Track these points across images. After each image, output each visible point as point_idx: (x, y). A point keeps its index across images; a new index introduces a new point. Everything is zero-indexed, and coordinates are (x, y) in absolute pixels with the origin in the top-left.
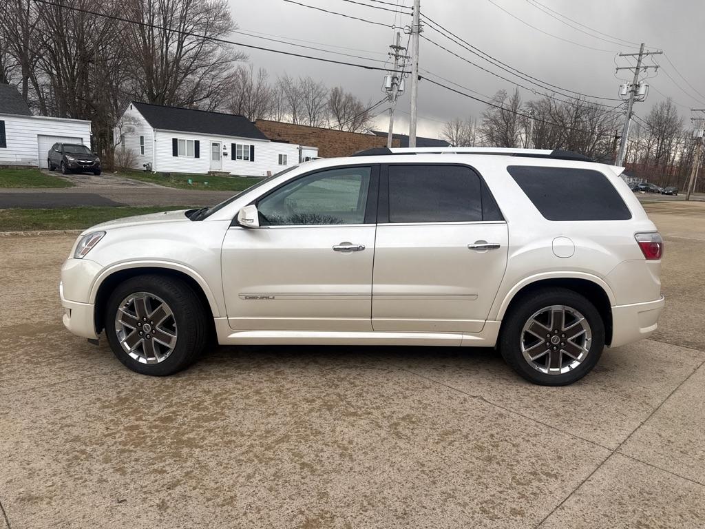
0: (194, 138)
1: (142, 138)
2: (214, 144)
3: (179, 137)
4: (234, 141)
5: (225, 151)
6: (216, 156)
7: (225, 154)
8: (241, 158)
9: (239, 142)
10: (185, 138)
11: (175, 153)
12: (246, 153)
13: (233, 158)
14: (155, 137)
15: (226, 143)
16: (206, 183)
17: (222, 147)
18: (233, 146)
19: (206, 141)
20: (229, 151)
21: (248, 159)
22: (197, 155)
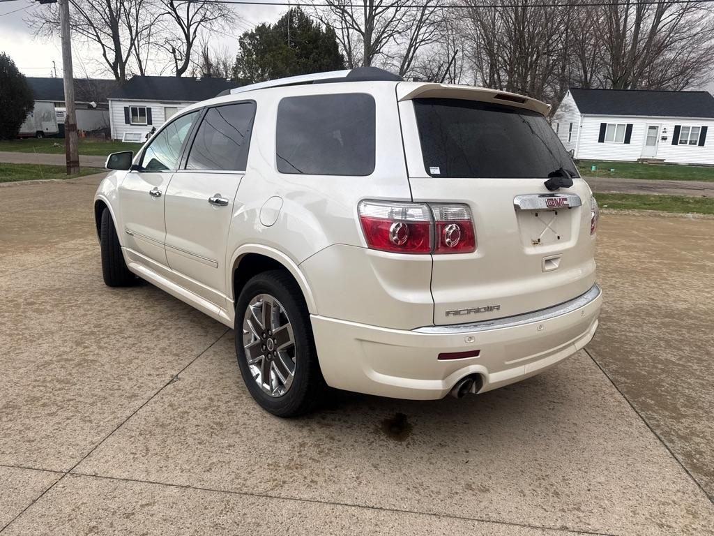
0: (626, 121)
1: (571, 124)
2: (651, 128)
3: (609, 121)
4: (678, 123)
5: (665, 135)
6: (651, 141)
7: (664, 139)
8: (686, 142)
9: (684, 123)
10: (617, 122)
11: (601, 139)
12: (695, 136)
13: (675, 142)
14: (582, 122)
15: (667, 125)
16: (612, 170)
17: (661, 130)
18: (677, 128)
19: (641, 125)
20: (670, 135)
21: (695, 144)
22: (627, 140)
